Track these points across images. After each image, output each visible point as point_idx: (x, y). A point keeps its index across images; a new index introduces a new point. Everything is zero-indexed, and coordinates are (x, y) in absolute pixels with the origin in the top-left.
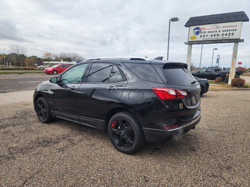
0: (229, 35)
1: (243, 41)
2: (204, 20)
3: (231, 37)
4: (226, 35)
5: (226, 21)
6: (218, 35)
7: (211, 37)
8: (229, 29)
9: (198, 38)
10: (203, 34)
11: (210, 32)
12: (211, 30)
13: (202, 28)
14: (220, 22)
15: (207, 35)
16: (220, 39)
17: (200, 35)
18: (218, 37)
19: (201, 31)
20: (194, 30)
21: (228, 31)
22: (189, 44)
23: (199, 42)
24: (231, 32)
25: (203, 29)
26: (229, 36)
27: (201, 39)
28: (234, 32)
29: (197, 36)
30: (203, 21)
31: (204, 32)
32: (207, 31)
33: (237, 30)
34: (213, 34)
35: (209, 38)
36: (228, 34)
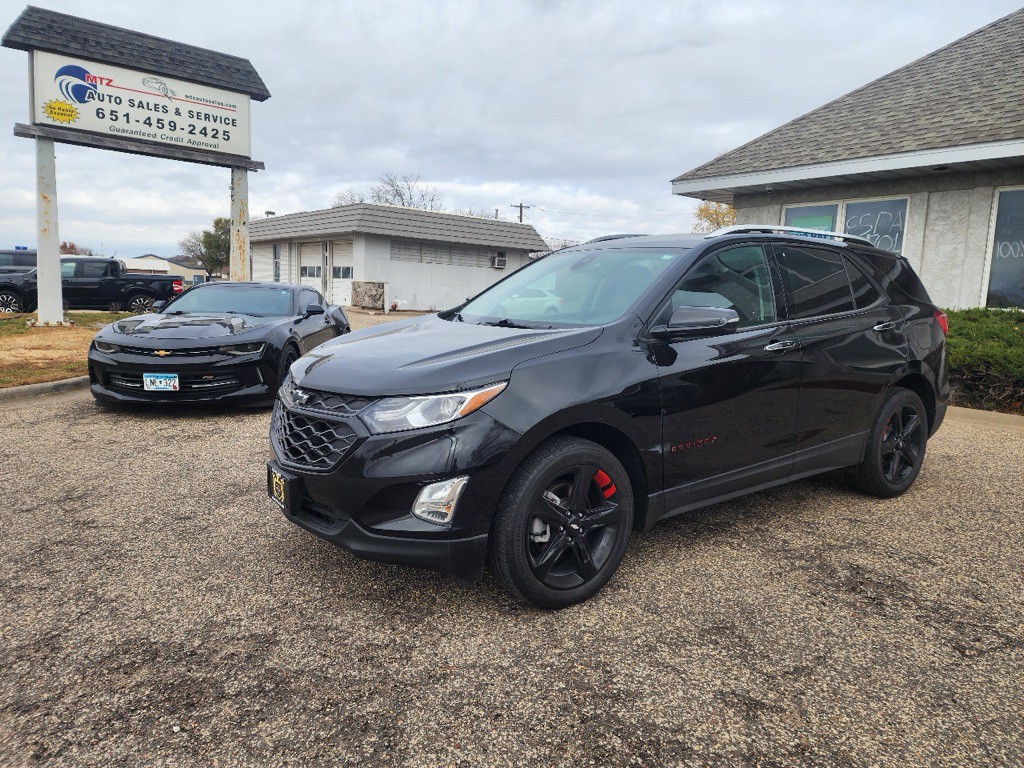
0: (214, 136)
1: (261, 165)
2: (102, 40)
3: (224, 147)
4: (204, 132)
5: (199, 78)
6: (173, 126)
7: (146, 129)
8: (212, 111)
9: (85, 117)
10: (107, 107)
11: (141, 105)
12: (145, 99)
13: (101, 79)
14: (175, 73)
15: (127, 115)
16: (185, 144)
17: (94, 104)
18: (173, 135)
19: (95, 87)
20: (57, 76)
21: (207, 117)
22: (40, 137)
23: (93, 139)
24: (221, 128)
25: (108, 84)
26: (214, 141)
27: (103, 126)
28: (229, 128)
29: (77, 105)
30: (98, 43)
31: (110, 97)
32: (125, 96)
33: (237, 123)
34: (154, 116)
35: (136, 128)
36: (210, 133)
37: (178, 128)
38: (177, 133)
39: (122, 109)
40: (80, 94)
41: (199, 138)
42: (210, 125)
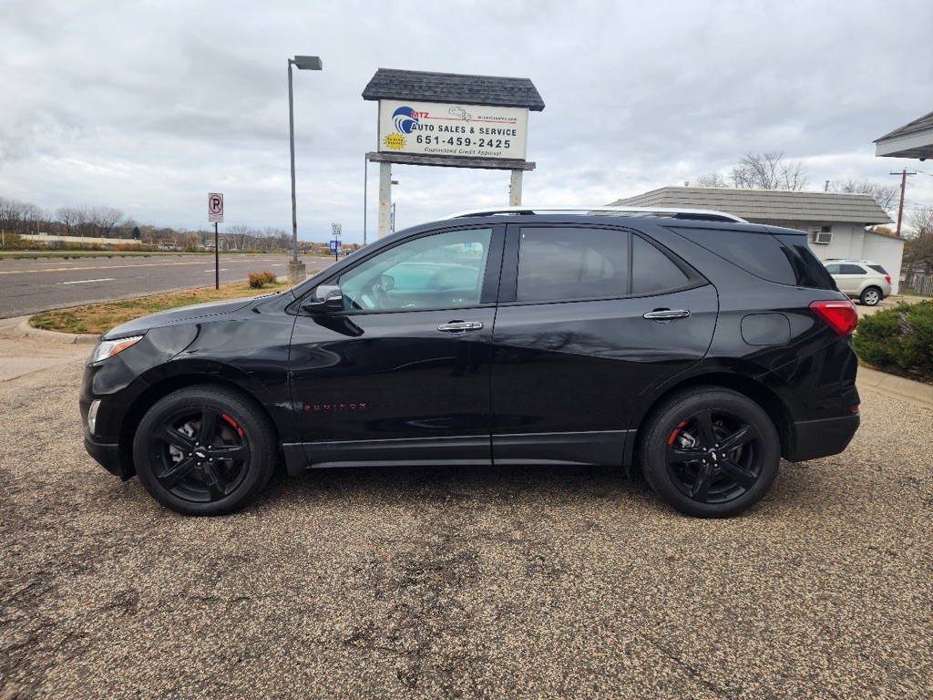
0: (497, 146)
1: (532, 166)
2: (424, 84)
3: (505, 153)
4: (490, 144)
5: (488, 101)
6: (468, 142)
7: (449, 147)
8: (497, 126)
9: (411, 144)
10: (424, 133)
11: (447, 129)
12: (449, 124)
13: (421, 113)
14: (472, 100)
15: (437, 138)
16: (476, 155)
17: (416, 133)
18: (468, 149)
19: (417, 120)
20: (395, 115)
21: (494, 131)
22: (382, 162)
23: (414, 159)
24: (503, 138)
25: (425, 117)
26: (498, 150)
27: (420, 149)
28: (510, 138)
29: (406, 135)
30: (421, 87)
31: (426, 126)
32: (436, 124)
33: (517, 133)
34: (455, 136)
35: (442, 148)
36: (495, 143)
37: (472, 143)
38: (472, 147)
39: (433, 134)
40: (407, 127)
41: (486, 148)
42: (495, 137)
